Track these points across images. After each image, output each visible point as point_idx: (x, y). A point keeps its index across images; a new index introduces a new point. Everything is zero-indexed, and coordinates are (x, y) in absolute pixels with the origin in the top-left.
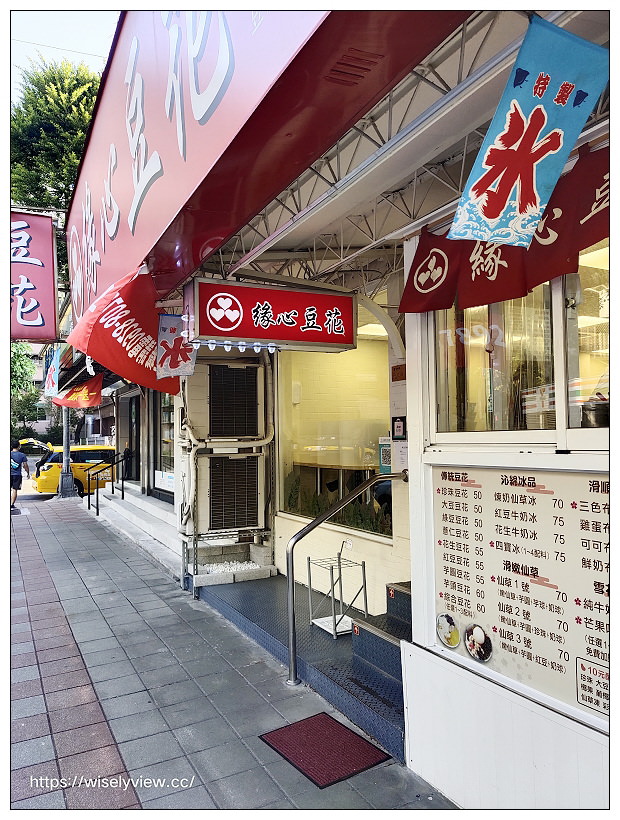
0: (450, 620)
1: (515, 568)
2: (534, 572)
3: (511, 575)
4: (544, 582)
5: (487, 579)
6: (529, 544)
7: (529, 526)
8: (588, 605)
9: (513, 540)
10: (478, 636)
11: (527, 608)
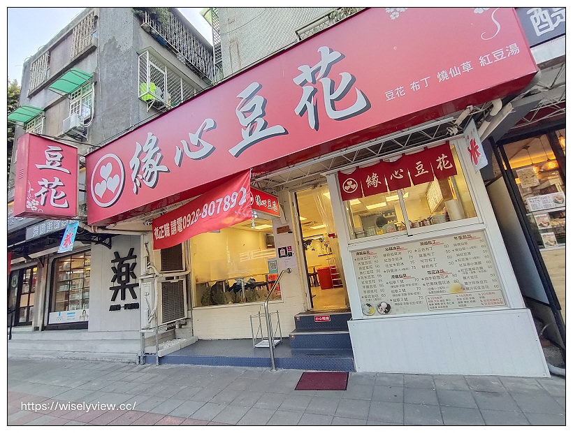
0: (369, 305)
1: (397, 277)
2: (405, 275)
3: (395, 279)
4: (409, 277)
5: (385, 284)
6: (401, 267)
7: (400, 261)
8: (427, 279)
9: (394, 268)
10: (384, 305)
11: (403, 288)
